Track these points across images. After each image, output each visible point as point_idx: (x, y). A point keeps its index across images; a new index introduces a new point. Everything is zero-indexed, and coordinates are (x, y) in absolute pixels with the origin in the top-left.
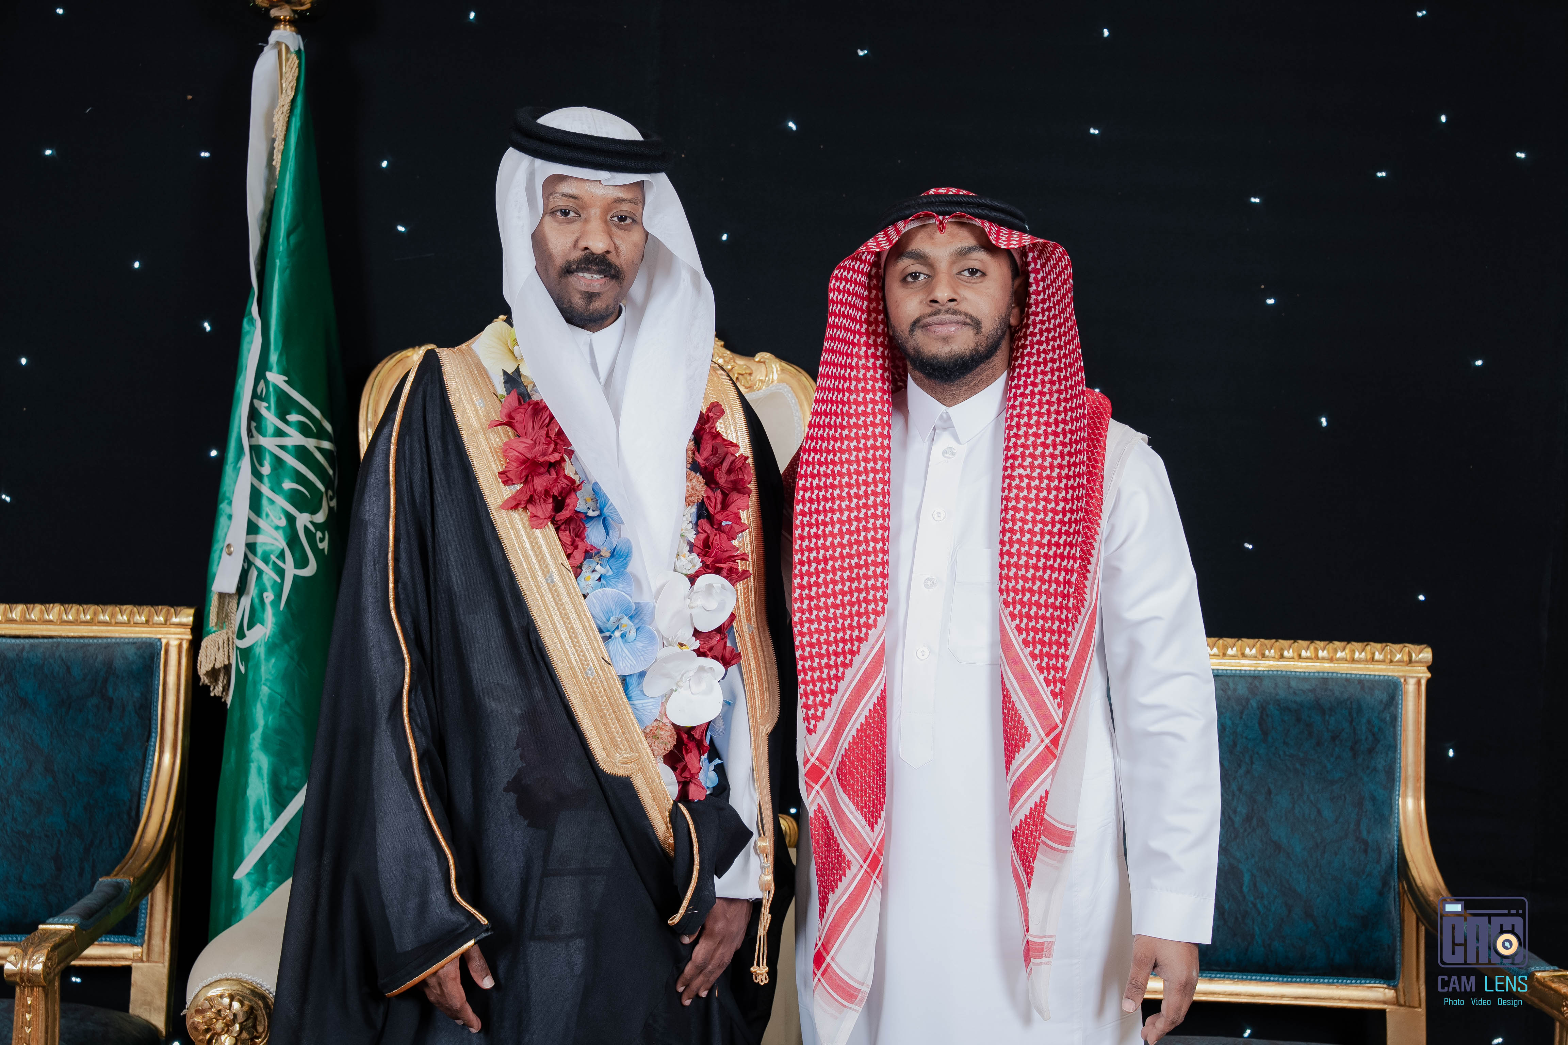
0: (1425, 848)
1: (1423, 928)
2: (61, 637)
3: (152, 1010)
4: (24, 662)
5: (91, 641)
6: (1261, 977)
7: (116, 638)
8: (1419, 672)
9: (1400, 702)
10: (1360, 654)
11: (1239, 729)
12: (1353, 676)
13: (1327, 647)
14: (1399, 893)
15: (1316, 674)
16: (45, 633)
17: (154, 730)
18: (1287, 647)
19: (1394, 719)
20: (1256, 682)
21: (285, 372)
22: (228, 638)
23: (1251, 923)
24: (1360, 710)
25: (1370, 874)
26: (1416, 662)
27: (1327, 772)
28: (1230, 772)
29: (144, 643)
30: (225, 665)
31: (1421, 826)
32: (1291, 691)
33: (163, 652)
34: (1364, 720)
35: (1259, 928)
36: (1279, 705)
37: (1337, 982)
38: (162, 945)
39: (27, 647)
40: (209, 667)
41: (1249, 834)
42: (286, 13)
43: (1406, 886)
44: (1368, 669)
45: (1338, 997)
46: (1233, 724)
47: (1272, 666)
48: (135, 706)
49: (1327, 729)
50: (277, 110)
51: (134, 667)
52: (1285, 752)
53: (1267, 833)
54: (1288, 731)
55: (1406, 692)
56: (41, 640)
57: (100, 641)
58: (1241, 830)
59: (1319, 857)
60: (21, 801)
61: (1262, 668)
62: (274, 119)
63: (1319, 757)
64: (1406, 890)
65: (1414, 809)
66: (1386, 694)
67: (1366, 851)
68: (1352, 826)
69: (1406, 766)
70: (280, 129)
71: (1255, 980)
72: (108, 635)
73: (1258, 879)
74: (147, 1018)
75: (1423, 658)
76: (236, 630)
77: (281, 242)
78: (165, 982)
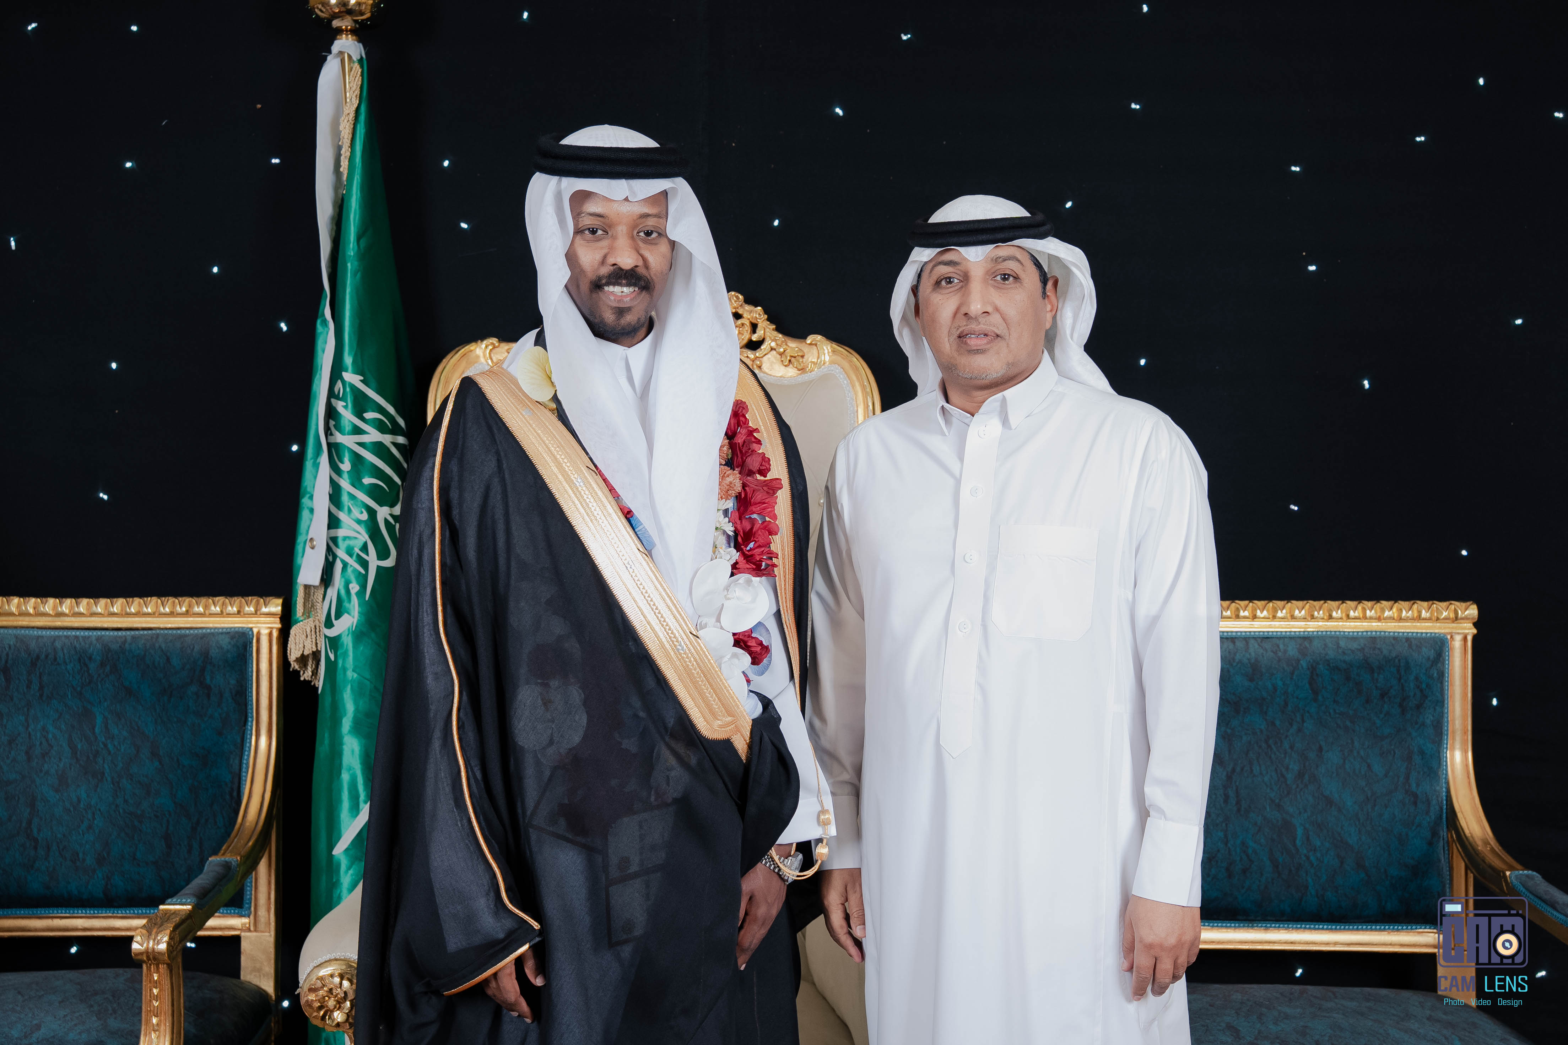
0: (1473, 798)
1: (1472, 875)
2: (159, 629)
3: (262, 976)
4: (127, 654)
5: (187, 632)
6: (1315, 925)
7: (211, 628)
8: (1465, 628)
9: (1447, 658)
10: (1407, 612)
11: (1290, 690)
12: (1401, 634)
13: (1375, 606)
14: (1448, 842)
15: (1365, 633)
16: (144, 625)
17: (250, 715)
18: (1335, 608)
19: (1442, 675)
20: (1306, 643)
21: (358, 371)
22: (315, 626)
23: (1304, 875)
24: (1408, 667)
25: (1419, 825)
26: (1462, 619)
27: (1377, 729)
28: (1282, 731)
29: (237, 632)
30: (313, 652)
31: (1469, 777)
32: (1340, 651)
33: (254, 641)
34: (1412, 678)
35: (1313, 880)
36: (1328, 665)
37: (1389, 928)
38: (267, 916)
39: (129, 639)
40: (299, 655)
41: (1301, 790)
42: (347, 24)
43: (1454, 836)
44: (1415, 627)
45: (1389, 942)
46: (1283, 684)
47: (1320, 626)
48: (231, 693)
49: (1376, 687)
50: (342, 118)
51: (229, 656)
52: (1335, 710)
53: (1319, 788)
54: (1338, 689)
55: (1452, 649)
56: (141, 632)
57: (196, 631)
58: (1294, 786)
59: (1370, 810)
60: (130, 784)
61: (1312, 630)
62: (340, 127)
63: (1368, 714)
64: (1455, 839)
65: (1462, 761)
66: (1433, 651)
67: (1415, 803)
68: (1401, 779)
69: (1454, 720)
70: (346, 137)
71: (1309, 928)
72: (203, 625)
73: (1311, 833)
74: (258, 984)
75: (1468, 614)
76: (323, 619)
77: (351, 246)
78: (272, 950)
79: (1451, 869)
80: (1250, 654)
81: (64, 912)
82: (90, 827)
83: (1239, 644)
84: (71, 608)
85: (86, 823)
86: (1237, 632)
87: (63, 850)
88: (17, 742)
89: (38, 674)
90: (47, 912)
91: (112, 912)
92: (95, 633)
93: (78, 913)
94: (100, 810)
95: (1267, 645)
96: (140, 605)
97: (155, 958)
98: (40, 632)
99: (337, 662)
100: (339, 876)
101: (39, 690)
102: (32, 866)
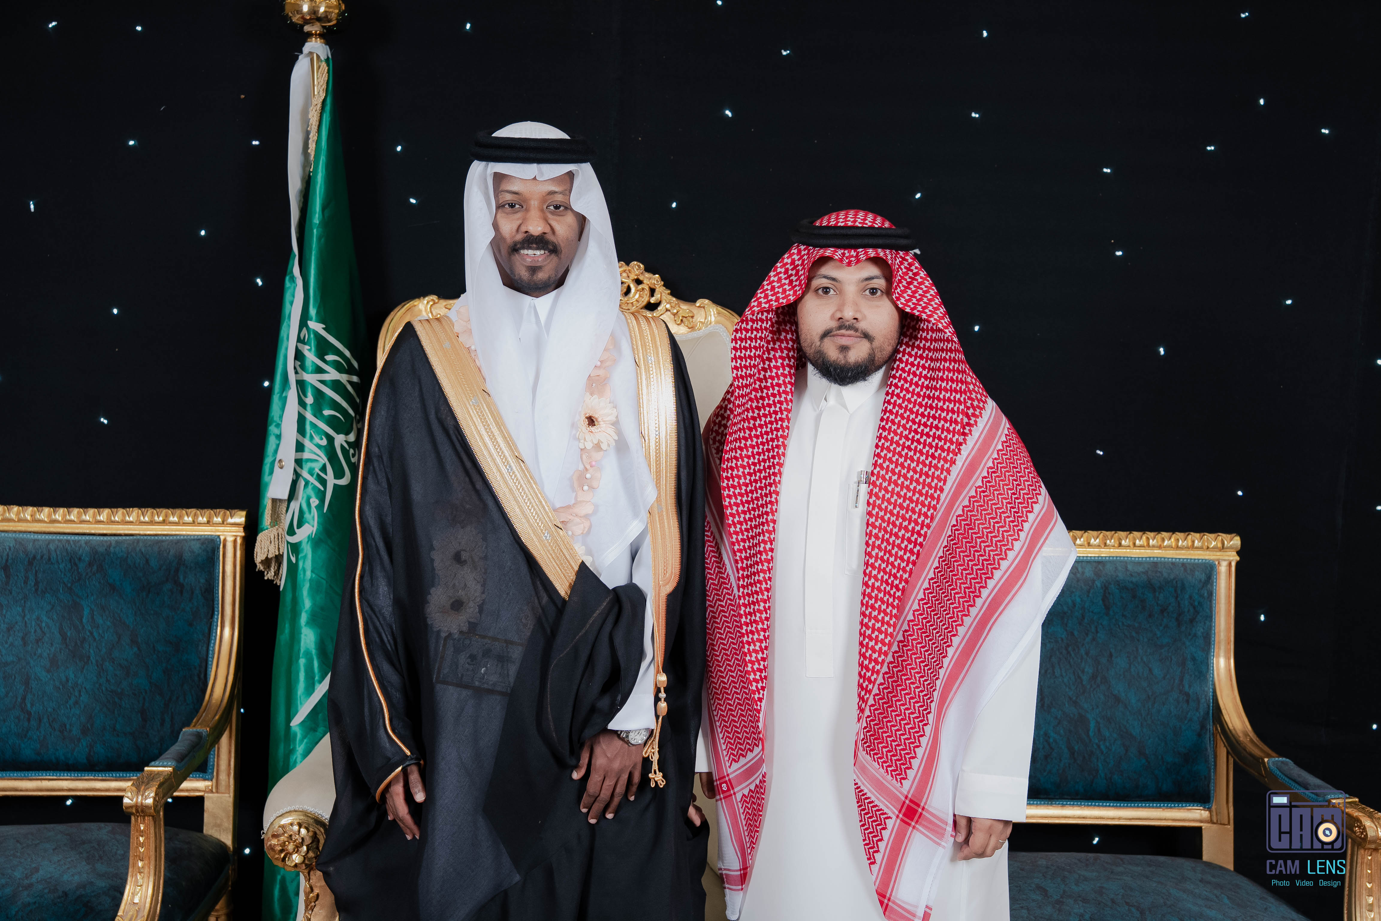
0: (1235, 698)
1: (1232, 759)
2: (139, 535)
3: (222, 830)
4: (112, 556)
5: (164, 538)
7: (184, 535)
8: (1230, 556)
9: (1215, 580)
10: (1183, 542)
11: (1087, 605)
12: (1177, 560)
13: (1157, 536)
14: (1213, 734)
15: (1148, 559)
16: (127, 532)
17: (216, 609)
18: (1124, 537)
19: (1211, 594)
20: (1100, 566)
21: (321, 320)
22: (278, 534)
23: (1096, 761)
24: (1183, 588)
25: (1191, 720)
26: (1228, 548)
27: (1157, 638)
28: (1079, 640)
29: (206, 539)
30: (276, 555)
31: (1231, 680)
32: (1128, 573)
33: (221, 546)
34: (1187, 596)
35: (1102, 765)
36: (1119, 585)
37: (1164, 806)
38: (227, 780)
39: (113, 543)
40: (263, 558)
41: (1094, 689)
42: (317, 29)
43: (1219, 727)
44: (1189, 554)
45: (1164, 818)
46: (1082, 600)
47: (1112, 552)
48: (201, 590)
49: (1157, 603)
50: (312, 110)
51: (200, 559)
52: (1123, 623)
53: (1109, 688)
54: (1126, 605)
55: (1219, 573)
56: (124, 538)
57: (171, 538)
58: (1089, 687)
59: (1150, 707)
60: (112, 666)
61: (1105, 555)
62: (309, 115)
63: (1150, 627)
64: (1220, 730)
65: (1226, 667)
66: (1203, 574)
67: (1188, 702)
68: (1177, 681)
69: (1220, 631)
70: (314, 124)
71: (1099, 806)
72: (177, 533)
73: (1101, 726)
74: (218, 837)
75: (1233, 544)
76: (286, 528)
77: (317, 215)
78: (231, 809)
79: (1215, 754)
81: (51, 774)
82: (76, 703)
84: (64, 516)
85: (73, 699)
87: (52, 722)
88: (15, 629)
89: (34, 571)
90: (37, 774)
91: (93, 775)
92: (84, 538)
93: (64, 776)
94: (85, 688)
96: (123, 514)
97: (142, 811)
98: (36, 536)
99: (297, 564)
100: (295, 744)
101: (35, 585)
102: (26, 736)
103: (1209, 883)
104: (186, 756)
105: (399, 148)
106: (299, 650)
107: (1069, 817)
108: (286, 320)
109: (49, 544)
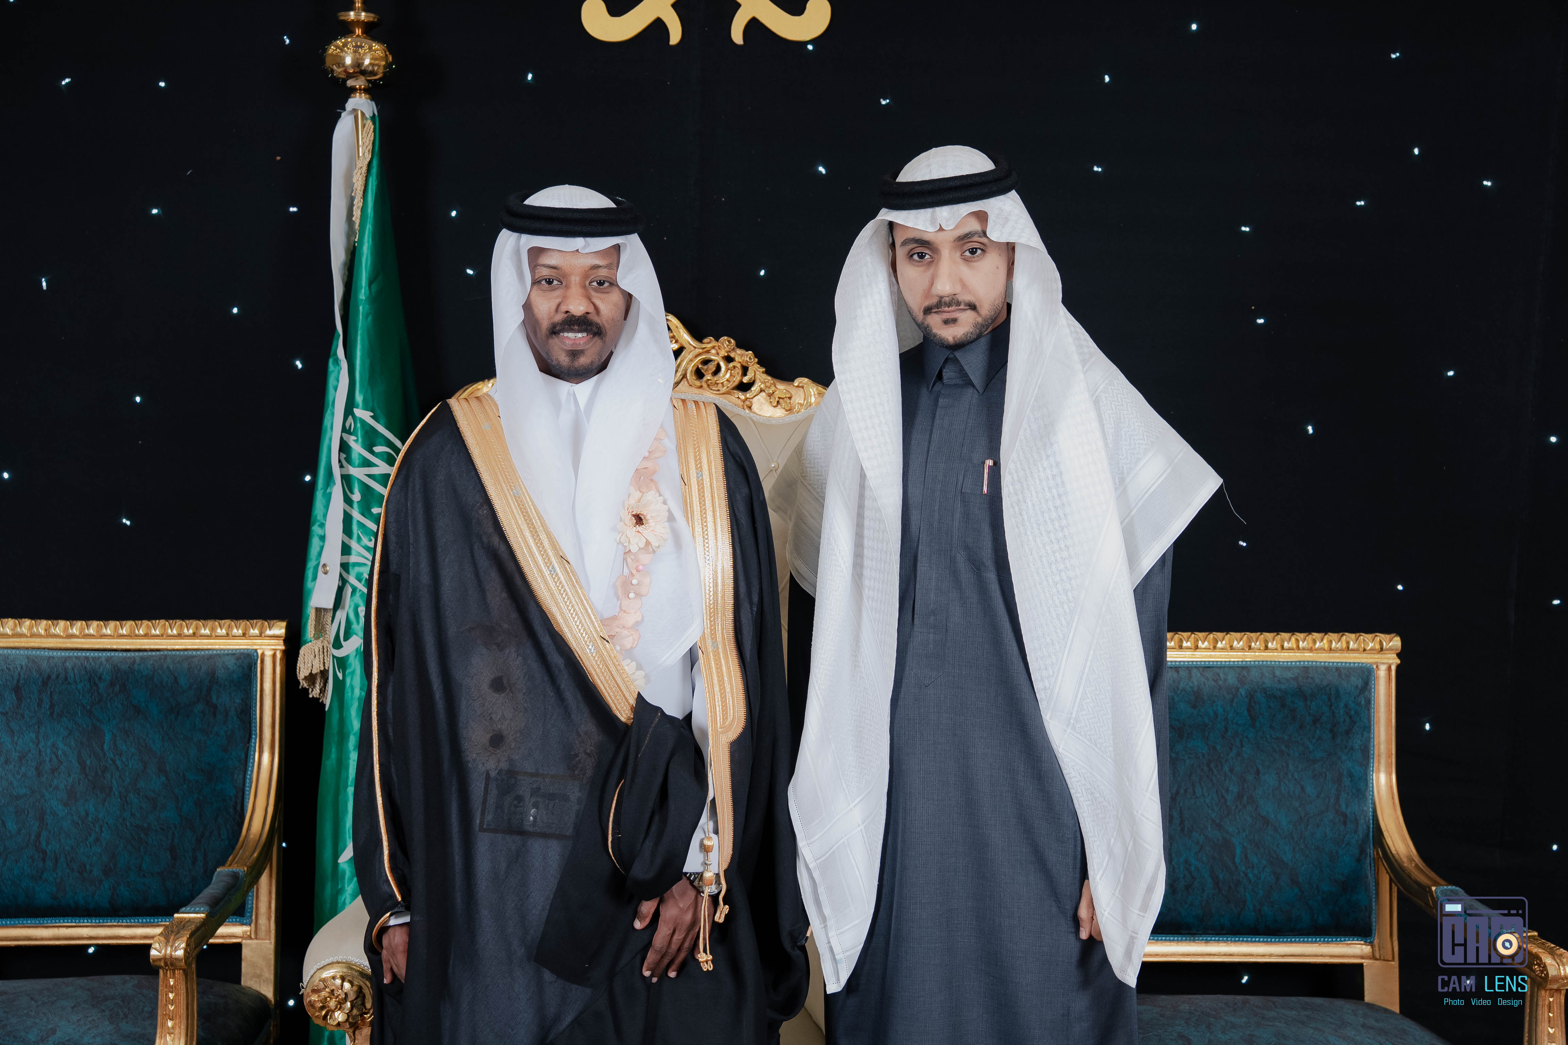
0: (1398, 818)
1: (1396, 887)
2: (167, 650)
3: (262, 981)
4: (136, 674)
5: (194, 653)
7: (217, 650)
8: (1389, 659)
9: (1373, 686)
10: (1337, 643)
11: (1230, 716)
12: (1331, 664)
13: (1307, 638)
14: (1374, 858)
15: (1298, 663)
16: (152, 647)
17: (253, 731)
18: (1271, 639)
19: (1368, 702)
20: (1244, 672)
21: (369, 408)
22: (324, 647)
23: (1243, 891)
24: (1338, 695)
25: (1348, 844)
26: (1387, 649)
27: (1310, 752)
28: (1222, 755)
29: (242, 654)
30: (321, 671)
31: (1393, 798)
32: (1276, 680)
33: (259, 662)
34: (1342, 705)
35: (1250, 895)
36: (1265, 693)
37: (1320, 941)
38: (268, 924)
39: (138, 660)
40: (307, 673)
41: (1240, 811)
42: (361, 83)
43: (1380, 853)
44: (1344, 657)
45: (1320, 954)
46: (1224, 711)
47: (1258, 657)
48: (236, 711)
49: (1309, 713)
50: (356, 171)
51: (235, 676)
52: (1271, 736)
53: (1256, 809)
54: (1274, 716)
55: (1378, 678)
56: (150, 653)
57: (203, 653)
58: (1234, 808)
59: (1303, 829)
60: (137, 798)
61: (1249, 660)
62: (354, 179)
63: (1302, 739)
64: (1381, 856)
65: (1387, 783)
66: (1360, 680)
67: (1345, 823)
68: (1332, 800)
69: (1379, 744)
70: (359, 188)
71: (1247, 941)
72: (209, 647)
73: (1249, 851)
74: (258, 989)
75: (1392, 646)
76: (332, 641)
77: (363, 291)
78: (272, 957)
79: (1377, 884)
80: (1193, 682)
81: (70, 921)
82: (97, 840)
83: (1183, 673)
84: (82, 629)
85: (93, 836)
86: (1180, 662)
87: (71, 861)
88: (28, 758)
89: (49, 693)
90: (53, 921)
91: (117, 921)
92: (104, 654)
93: (84, 922)
94: (107, 823)
95: (1209, 674)
96: (148, 627)
97: (172, 964)
98: (51, 653)
99: (344, 681)
100: (343, 883)
101: (50, 708)
102: (40, 878)
103: (1372, 1028)
104: (221, 900)
105: (454, 214)
106: (347, 777)
107: (1214, 955)
108: (330, 407)
109: (65, 661)
